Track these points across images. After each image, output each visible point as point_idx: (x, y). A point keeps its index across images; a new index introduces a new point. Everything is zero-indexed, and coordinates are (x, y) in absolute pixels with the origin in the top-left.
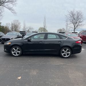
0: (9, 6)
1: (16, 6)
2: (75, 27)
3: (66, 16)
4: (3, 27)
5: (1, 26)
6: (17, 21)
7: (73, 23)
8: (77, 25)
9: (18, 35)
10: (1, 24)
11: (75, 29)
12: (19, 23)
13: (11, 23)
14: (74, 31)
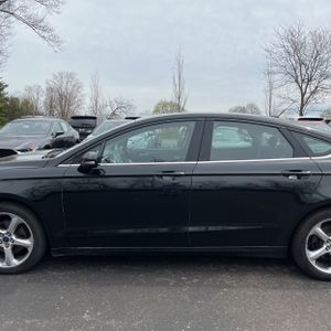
0: (29, 12)
1: (58, 12)
2: (303, 95)
3: (267, 50)
4: (14, 101)
5: (7, 99)
6: (70, 76)
7: (297, 81)
8: (313, 88)
9: (58, 134)
10: (6, 90)
11: (303, 105)
12: (79, 87)
13: (44, 87)
14: (301, 114)
